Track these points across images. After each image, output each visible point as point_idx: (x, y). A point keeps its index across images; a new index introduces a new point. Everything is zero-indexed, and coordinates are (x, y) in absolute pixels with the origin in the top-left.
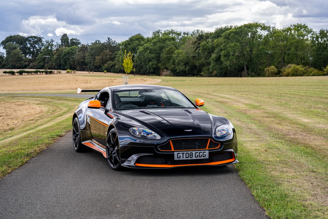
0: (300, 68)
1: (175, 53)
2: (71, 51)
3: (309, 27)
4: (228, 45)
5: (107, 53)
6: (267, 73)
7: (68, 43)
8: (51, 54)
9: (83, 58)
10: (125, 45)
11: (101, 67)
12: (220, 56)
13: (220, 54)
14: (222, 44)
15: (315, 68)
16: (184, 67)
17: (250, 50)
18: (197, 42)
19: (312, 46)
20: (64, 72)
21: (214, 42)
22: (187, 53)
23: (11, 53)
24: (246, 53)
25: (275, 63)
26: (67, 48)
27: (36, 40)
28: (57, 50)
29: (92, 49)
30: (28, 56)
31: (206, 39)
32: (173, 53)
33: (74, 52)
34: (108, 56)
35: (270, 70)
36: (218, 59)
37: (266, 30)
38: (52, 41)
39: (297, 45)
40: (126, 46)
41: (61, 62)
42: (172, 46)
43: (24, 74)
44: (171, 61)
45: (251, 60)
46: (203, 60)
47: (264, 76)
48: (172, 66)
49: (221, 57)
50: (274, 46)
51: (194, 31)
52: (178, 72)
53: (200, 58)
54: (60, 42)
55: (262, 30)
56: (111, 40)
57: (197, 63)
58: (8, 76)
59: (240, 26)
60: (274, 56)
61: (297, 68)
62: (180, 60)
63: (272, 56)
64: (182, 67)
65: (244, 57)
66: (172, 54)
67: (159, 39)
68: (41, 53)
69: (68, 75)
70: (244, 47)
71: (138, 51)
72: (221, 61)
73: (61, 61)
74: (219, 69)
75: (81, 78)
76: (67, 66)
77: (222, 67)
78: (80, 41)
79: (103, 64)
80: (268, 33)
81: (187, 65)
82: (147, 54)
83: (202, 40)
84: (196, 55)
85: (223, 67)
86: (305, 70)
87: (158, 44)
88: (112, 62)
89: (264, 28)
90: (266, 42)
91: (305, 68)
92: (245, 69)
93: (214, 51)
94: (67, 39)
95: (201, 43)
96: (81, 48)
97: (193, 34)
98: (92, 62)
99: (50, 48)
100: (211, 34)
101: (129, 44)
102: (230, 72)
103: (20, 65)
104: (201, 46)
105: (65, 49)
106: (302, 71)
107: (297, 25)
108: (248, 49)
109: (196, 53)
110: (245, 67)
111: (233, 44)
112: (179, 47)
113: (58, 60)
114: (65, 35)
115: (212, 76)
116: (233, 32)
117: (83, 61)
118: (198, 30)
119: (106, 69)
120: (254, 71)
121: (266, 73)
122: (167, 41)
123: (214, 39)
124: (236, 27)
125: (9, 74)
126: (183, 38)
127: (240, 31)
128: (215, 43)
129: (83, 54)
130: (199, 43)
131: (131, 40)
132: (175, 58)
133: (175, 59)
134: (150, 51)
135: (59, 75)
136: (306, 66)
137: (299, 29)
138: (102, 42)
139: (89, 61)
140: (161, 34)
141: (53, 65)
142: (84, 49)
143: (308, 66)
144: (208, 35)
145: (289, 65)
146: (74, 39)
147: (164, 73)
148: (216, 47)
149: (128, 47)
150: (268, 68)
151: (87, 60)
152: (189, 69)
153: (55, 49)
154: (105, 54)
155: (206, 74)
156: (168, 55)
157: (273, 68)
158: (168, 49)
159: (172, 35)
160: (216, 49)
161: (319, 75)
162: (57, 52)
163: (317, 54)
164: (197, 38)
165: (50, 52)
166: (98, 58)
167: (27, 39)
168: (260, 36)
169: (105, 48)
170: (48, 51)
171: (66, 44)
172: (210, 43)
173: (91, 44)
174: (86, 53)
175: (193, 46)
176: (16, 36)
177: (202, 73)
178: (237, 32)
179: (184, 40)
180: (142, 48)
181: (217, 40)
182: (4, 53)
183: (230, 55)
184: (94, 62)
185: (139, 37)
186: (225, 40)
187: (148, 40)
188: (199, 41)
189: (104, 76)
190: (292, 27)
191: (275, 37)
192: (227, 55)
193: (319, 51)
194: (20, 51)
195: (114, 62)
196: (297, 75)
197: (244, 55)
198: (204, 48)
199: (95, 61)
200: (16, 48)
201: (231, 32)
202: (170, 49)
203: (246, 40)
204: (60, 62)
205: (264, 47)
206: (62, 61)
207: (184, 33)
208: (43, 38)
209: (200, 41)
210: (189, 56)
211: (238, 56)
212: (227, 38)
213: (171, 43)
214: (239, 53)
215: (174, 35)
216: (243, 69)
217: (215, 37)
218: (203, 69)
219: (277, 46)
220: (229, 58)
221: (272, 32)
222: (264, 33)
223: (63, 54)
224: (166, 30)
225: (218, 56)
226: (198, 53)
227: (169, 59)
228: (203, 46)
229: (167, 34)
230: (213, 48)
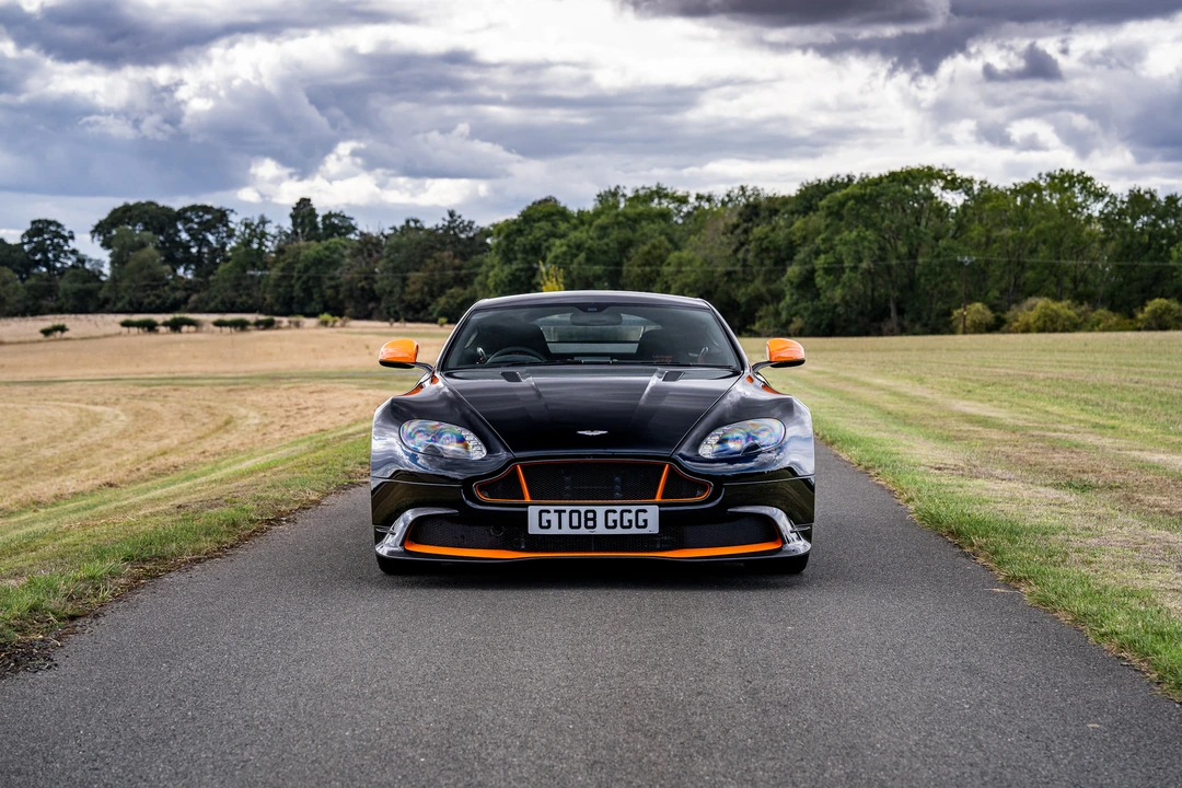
0: (1064, 308)
1: (668, 260)
2: (327, 253)
3: (1099, 181)
4: (838, 238)
5: (447, 261)
6: (961, 325)
7: (315, 227)
8: (259, 264)
9: (366, 278)
10: (507, 237)
11: (424, 306)
12: (813, 271)
13: (813, 264)
14: (819, 233)
15: (1113, 308)
17: (910, 252)
18: (741, 228)
19: (1103, 242)
20: (310, 322)
21: (792, 228)
22: (707, 261)
23: (127, 261)
24: (894, 262)
25: (987, 293)
26: (313, 243)
27: (208, 217)
28: (280, 251)
29: (397, 248)
30: (181, 271)
31: (771, 216)
32: (662, 262)
33: (336, 256)
34: (450, 273)
35: (968, 318)
36: (806, 283)
37: (961, 190)
38: (263, 221)
39: (1058, 239)
40: (511, 238)
41: (292, 291)
42: (659, 238)
43: (185, 328)
44: (656, 287)
46: (758, 282)
47: (952, 332)
49: (817, 274)
50: (984, 240)
51: (730, 188)
53: (749, 278)
54: (287, 225)
55: (948, 191)
56: (460, 217)
57: (742, 294)
58: (135, 335)
59: (876, 176)
60: (984, 272)
61: (1052, 310)
62: (686, 285)
63: (979, 273)
65: (890, 274)
66: (658, 263)
67: (618, 215)
68: (227, 260)
69: (324, 331)
70: (890, 242)
71: (550, 256)
72: (815, 285)
73: (292, 286)
74: (809, 312)
76: (313, 303)
77: (821, 307)
78: (353, 222)
79: (434, 296)
80: (967, 198)
82: (580, 264)
83: (756, 220)
84: (738, 268)
85: (824, 305)
86: (1079, 316)
87: (615, 234)
88: (461, 291)
89: (953, 184)
90: (960, 226)
91: (1079, 311)
92: (893, 314)
93: (795, 254)
94: (312, 213)
95: (752, 228)
96: (357, 244)
97: (726, 199)
98: (397, 289)
99: (255, 246)
100: (785, 200)
101: (520, 232)
102: (845, 321)
103: (158, 302)
104: (754, 239)
105: (308, 247)
106: (1069, 318)
107: (1057, 173)
108: (903, 250)
109: (738, 260)
110: (892, 306)
111: (855, 233)
112: (681, 244)
113: (284, 283)
114: (304, 202)
115: (789, 335)
116: (854, 197)
117: (367, 287)
118: (742, 188)
119: (443, 314)
120: (919, 319)
121: (955, 326)
122: (644, 223)
123: (796, 216)
124: (866, 180)
125: (140, 330)
126: (695, 213)
127: (875, 193)
128: (798, 229)
129: (367, 263)
130: (746, 231)
131: (528, 217)
132: (670, 277)
133: (670, 282)
134: (587, 254)
135: (295, 332)
136: (1082, 304)
137: (1067, 185)
138: (429, 225)
139: (388, 289)
140: (622, 200)
141: (265, 299)
142: (370, 246)
143: (1089, 303)
144: (777, 205)
145: (1032, 301)
146: (336, 215)
148: (798, 242)
149: (515, 240)
150: (962, 310)
151: (380, 283)
153: (273, 249)
154: (439, 264)
155: (769, 328)
156: (648, 269)
157: (981, 308)
158: (646, 248)
159: (660, 204)
160: (801, 249)
162: (282, 257)
163: (1120, 267)
164: (740, 214)
165: (257, 259)
166: (416, 277)
167: (182, 215)
168: (942, 211)
169: (438, 246)
170: (250, 253)
171: (307, 229)
172: (782, 229)
173: (391, 232)
174: (376, 261)
175: (728, 238)
176: (143, 205)
177: (757, 327)
178: (866, 198)
179: (699, 219)
180: (561, 246)
181: (805, 222)
182: (103, 262)
183: (842, 270)
184: (403, 291)
185: (553, 210)
186: (829, 221)
187: (583, 219)
188: (745, 225)
190: (1042, 183)
191: (987, 212)
192: (834, 270)
193: (1127, 256)
194: (156, 253)
195: (469, 289)
197: (889, 269)
198: (761, 245)
199: (408, 285)
200: (143, 245)
201: (847, 195)
202: (654, 247)
204: (289, 289)
205: (955, 244)
206: (297, 287)
207: (699, 197)
208: (232, 211)
209: (750, 225)
210: (713, 272)
211: (868, 271)
212: (836, 213)
213: (655, 231)
214: (874, 262)
215: (665, 203)
216: (885, 314)
217: (799, 212)
218: (760, 313)
219: (995, 242)
220: (840, 277)
221: (979, 194)
222: (955, 199)
223: (300, 266)
224: (639, 186)
225: (807, 271)
226: (745, 263)
227: (649, 280)
228: (761, 240)
229: (642, 198)
230: (792, 247)
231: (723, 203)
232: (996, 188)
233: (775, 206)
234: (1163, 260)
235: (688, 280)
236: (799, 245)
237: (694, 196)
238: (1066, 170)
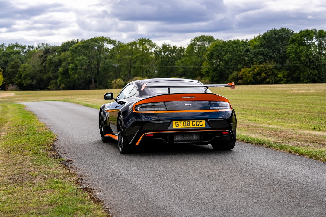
1: (21, 67)
3: (153, 42)
4: (75, 59)
6: (115, 86)
12: (68, 69)
13: (68, 67)
14: (69, 58)
16: (31, 81)
17: (97, 63)
18: (44, 56)
19: (156, 60)
21: (61, 56)
22: (33, 67)
24: (93, 66)
25: (121, 75)
31: (53, 52)
32: (19, 67)
35: (117, 83)
36: (66, 72)
37: (112, 44)
39: (142, 59)
42: (17, 60)
44: (17, 75)
45: (98, 73)
46: (50, 73)
47: (111, 88)
48: (19, 80)
49: (69, 70)
50: (120, 59)
51: (38, 44)
52: (25, 86)
53: (47, 72)
55: (109, 44)
57: (45, 77)
59: (87, 40)
60: (120, 69)
62: (27, 74)
64: (29, 81)
65: (92, 70)
66: (17, 67)
67: (4, 53)
70: (91, 60)
72: (68, 74)
74: (67, 82)
80: (114, 46)
81: (34, 79)
83: (49, 54)
84: (43, 69)
85: (71, 80)
87: (3, 59)
89: (110, 42)
90: (112, 55)
92: (93, 82)
93: (61, 64)
95: (47, 56)
97: (38, 47)
100: (58, 47)
102: (78, 85)
104: (48, 59)
107: (141, 39)
108: (95, 63)
109: (43, 66)
110: (93, 80)
111: (81, 57)
112: (24, 61)
115: (60, 90)
116: (80, 46)
118: (43, 44)
120: (101, 84)
121: (113, 86)
122: (12, 55)
123: (61, 52)
124: (83, 41)
126: (28, 52)
127: (86, 45)
128: (62, 56)
130: (46, 57)
132: (22, 72)
133: (22, 73)
137: (144, 43)
140: (5, 48)
144: (55, 49)
145: (135, 78)
147: (10, 88)
148: (63, 60)
150: (115, 81)
152: (36, 83)
155: (54, 88)
156: (14, 69)
157: (120, 80)
158: (13, 63)
160: (64, 62)
163: (160, 67)
164: (43, 52)
168: (107, 50)
175: (40, 59)
177: (50, 87)
178: (84, 46)
179: (30, 54)
181: (64, 54)
183: (77, 69)
186: (72, 53)
190: (137, 42)
191: (121, 51)
192: (75, 69)
193: (162, 64)
197: (91, 68)
198: (50, 61)
201: (78, 45)
202: (16, 63)
203: (94, 53)
205: (111, 60)
207: (29, 47)
210: (35, 70)
211: (85, 69)
212: (74, 51)
213: (16, 57)
214: (87, 66)
215: (18, 49)
216: (91, 82)
218: (51, 83)
219: (123, 60)
220: (77, 71)
221: (118, 45)
222: (110, 47)
224: (10, 43)
225: (66, 69)
226: (45, 67)
227: (14, 73)
228: (50, 60)
229: (11, 47)
230: (60, 61)
231: (37, 49)
232: (123, 43)
233: (54, 49)
234: (173, 65)
235: (28, 73)
236: (63, 61)
237: (27, 46)
238: (144, 38)
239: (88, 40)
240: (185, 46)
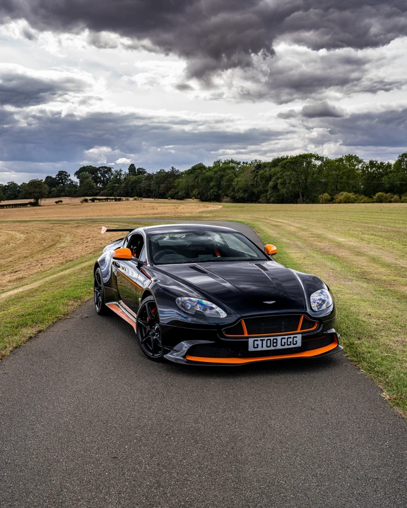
0: (352, 195)
1: (234, 181)
2: (138, 179)
3: (360, 158)
4: (284, 174)
6: (321, 200)
7: (135, 172)
9: (149, 186)
10: (188, 174)
11: (165, 194)
12: (277, 184)
13: (277, 182)
14: (279, 173)
15: (365, 195)
16: (243, 194)
17: (305, 178)
19: (362, 176)
20: (131, 199)
21: (271, 171)
22: (245, 181)
23: (84, 182)
24: (301, 181)
25: (328, 190)
26: (134, 176)
27: (106, 169)
28: (125, 179)
29: (157, 178)
30: (98, 185)
31: (264, 168)
33: (140, 180)
35: (323, 197)
36: (275, 187)
37: (320, 160)
38: (121, 171)
39: (349, 174)
42: (232, 174)
43: (96, 201)
44: (231, 189)
45: (306, 188)
46: (260, 187)
47: (318, 202)
48: (232, 193)
50: (327, 174)
52: (237, 199)
53: (258, 186)
54: (127, 171)
55: (317, 160)
56: (175, 169)
57: (256, 191)
59: (295, 156)
61: (348, 196)
62: (240, 188)
63: (326, 184)
64: (241, 194)
65: (300, 185)
66: (232, 182)
67: (220, 168)
68: (111, 181)
69: (135, 201)
70: (299, 176)
72: (278, 188)
73: (128, 189)
74: (276, 196)
75: (147, 204)
76: (134, 194)
77: (279, 195)
78: (146, 170)
79: (167, 191)
80: (322, 162)
81: (246, 192)
83: (260, 169)
84: (255, 183)
87: (219, 173)
88: (175, 190)
89: (318, 158)
90: (320, 171)
91: (356, 196)
92: (301, 196)
94: (135, 168)
95: (259, 171)
96: (146, 177)
97: (251, 163)
98: (157, 189)
99: (118, 177)
100: (268, 163)
101: (192, 173)
102: (286, 199)
104: (259, 174)
105: (133, 178)
106: (353, 198)
107: (348, 155)
108: (303, 178)
109: (255, 181)
110: (300, 194)
111: (289, 173)
112: (238, 176)
113: (126, 188)
114: (132, 165)
115: (270, 203)
116: (289, 162)
117: (149, 189)
118: (256, 160)
119: (170, 196)
120: (308, 198)
122: (227, 170)
124: (292, 157)
126: (242, 167)
127: (295, 161)
128: (273, 171)
129: (149, 182)
130: (257, 172)
131: (194, 169)
132: (235, 186)
135: (127, 202)
136: (357, 194)
137: (351, 159)
138: (166, 171)
139: (155, 189)
140: (221, 163)
141: (121, 192)
142: (150, 177)
144: (266, 165)
145: (342, 193)
146: (141, 169)
147: (224, 200)
148: (273, 175)
149: (190, 175)
150: (322, 195)
151: (152, 188)
152: (248, 196)
153: (123, 178)
154: (169, 182)
156: (228, 183)
157: (327, 195)
158: (228, 177)
159: (232, 164)
160: (273, 177)
161: (369, 203)
162: (125, 181)
163: (367, 183)
164: (255, 167)
165: (118, 181)
166: (162, 186)
167: (98, 169)
168: (315, 166)
169: (169, 177)
170: (117, 179)
171: (133, 173)
172: (267, 172)
173: (156, 173)
174: (151, 182)
175: (252, 174)
176: (88, 166)
177: (260, 200)
178: (293, 162)
179: (243, 169)
181: (274, 169)
182: (78, 182)
183: (286, 183)
184: (159, 190)
185: (201, 166)
186: (281, 169)
187: (210, 169)
188: (257, 170)
189: (169, 203)
190: (343, 158)
191: (328, 167)
192: (284, 183)
193: (369, 179)
194: (91, 180)
195: (177, 189)
196: (349, 202)
197: (299, 183)
199: (160, 188)
200: (88, 178)
201: (287, 161)
202: (230, 177)
203: (302, 169)
205: (318, 176)
207: (244, 163)
208: (112, 168)
210: (247, 184)
211: (293, 184)
212: (284, 167)
213: (230, 172)
214: (295, 181)
216: (298, 196)
217: (272, 167)
218: (261, 196)
219: (330, 175)
220: (285, 185)
221: (325, 161)
222: (318, 163)
223: (130, 183)
224: (226, 160)
225: (275, 184)
226: (257, 181)
227: (229, 186)
228: (261, 175)
229: (227, 163)
230: (271, 177)
232: (330, 160)
234: (379, 181)
235: (240, 186)
237: (242, 162)
238: (350, 154)
239: (297, 157)
240: (393, 162)
